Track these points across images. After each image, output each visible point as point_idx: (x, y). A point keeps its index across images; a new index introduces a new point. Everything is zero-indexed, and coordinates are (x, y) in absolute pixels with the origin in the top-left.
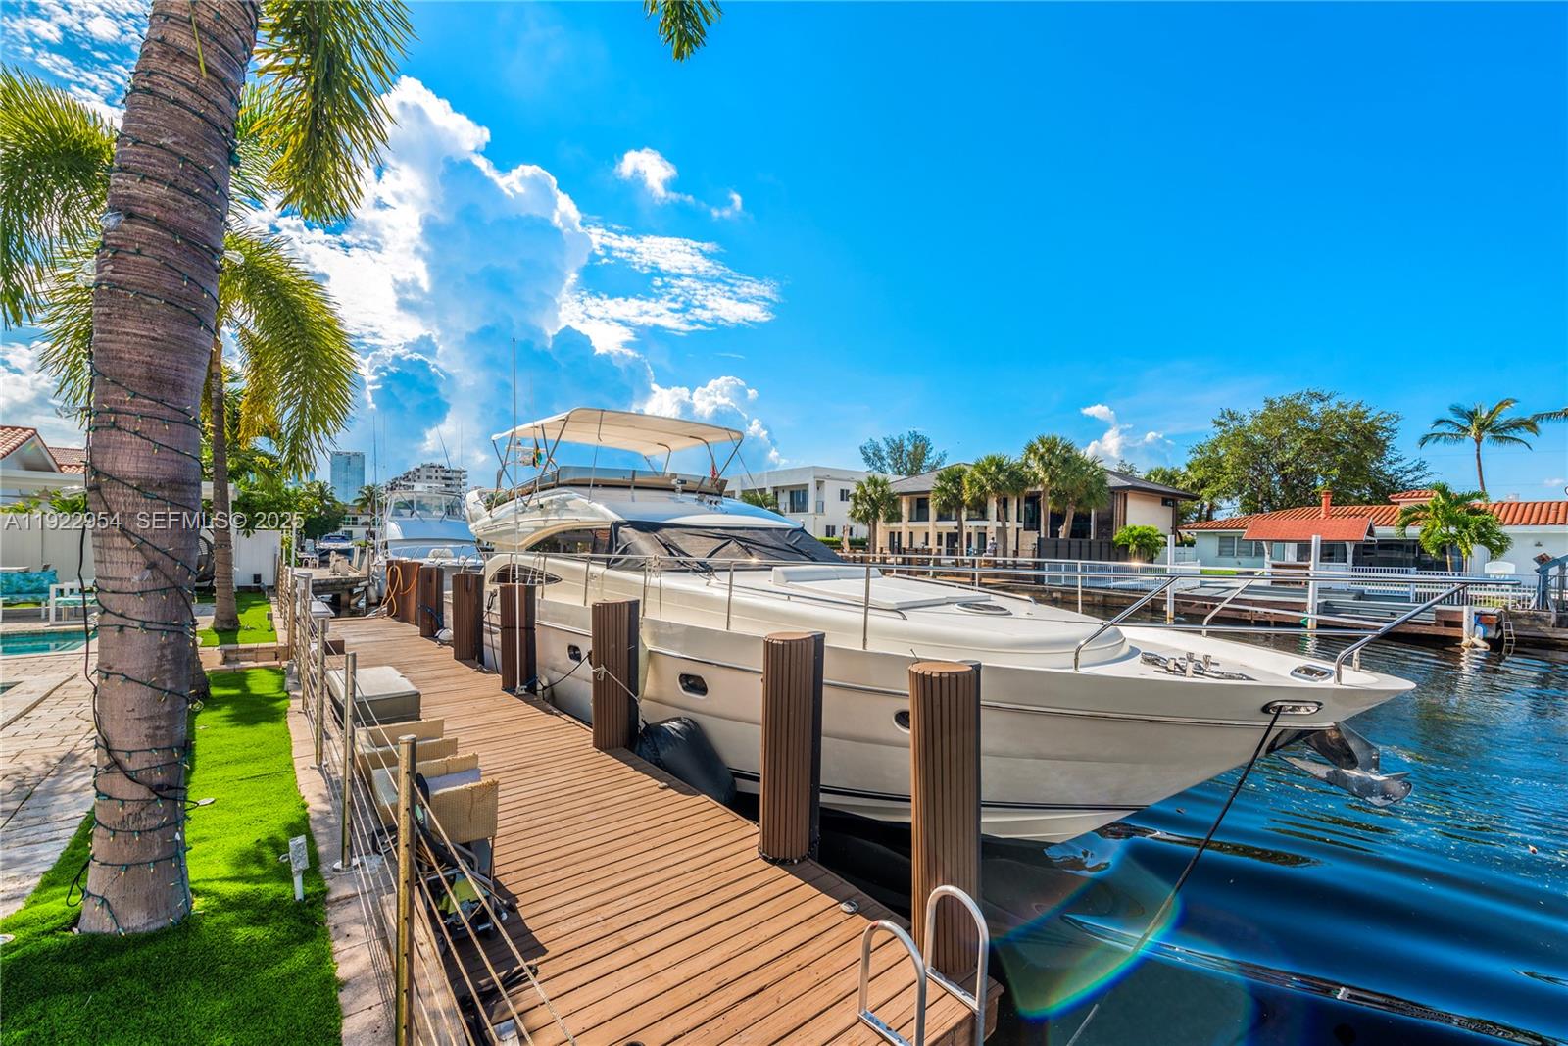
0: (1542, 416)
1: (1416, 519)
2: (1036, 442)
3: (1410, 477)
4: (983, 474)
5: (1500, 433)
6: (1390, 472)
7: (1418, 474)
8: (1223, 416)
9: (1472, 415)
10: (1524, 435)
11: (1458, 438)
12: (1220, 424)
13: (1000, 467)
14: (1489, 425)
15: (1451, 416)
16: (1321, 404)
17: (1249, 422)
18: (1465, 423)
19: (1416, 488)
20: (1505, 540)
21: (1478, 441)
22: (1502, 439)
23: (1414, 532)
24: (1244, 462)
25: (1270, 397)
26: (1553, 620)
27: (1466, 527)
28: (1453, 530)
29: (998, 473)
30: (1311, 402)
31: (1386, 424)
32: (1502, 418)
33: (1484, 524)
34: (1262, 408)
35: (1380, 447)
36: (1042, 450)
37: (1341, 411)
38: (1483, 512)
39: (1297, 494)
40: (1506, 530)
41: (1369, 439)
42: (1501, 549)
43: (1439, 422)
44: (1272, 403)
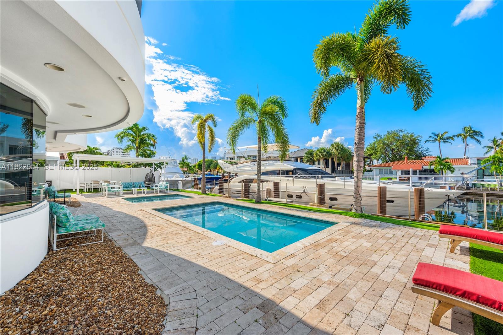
0: (455, 136)
1: (433, 164)
2: (334, 144)
3: (425, 152)
4: (320, 153)
5: (445, 140)
6: (420, 151)
7: (427, 152)
8: (376, 136)
9: (438, 135)
10: (451, 141)
11: (434, 141)
12: (375, 138)
13: (325, 151)
14: (442, 138)
15: (432, 135)
16: (403, 133)
17: (383, 137)
18: (436, 137)
19: (427, 155)
20: (454, 169)
21: (439, 142)
22: (445, 142)
23: (433, 167)
24: (383, 148)
25: (389, 130)
26: (466, 188)
27: (445, 166)
28: (442, 167)
29: (324, 152)
30: (399, 132)
31: (418, 139)
32: (446, 136)
33: (449, 165)
34: (386, 133)
35: (417, 144)
36: (335, 146)
37: (408, 135)
38: (449, 162)
39: (397, 157)
40: (454, 166)
41: (414, 142)
42: (453, 171)
43: (430, 137)
44: (389, 132)
